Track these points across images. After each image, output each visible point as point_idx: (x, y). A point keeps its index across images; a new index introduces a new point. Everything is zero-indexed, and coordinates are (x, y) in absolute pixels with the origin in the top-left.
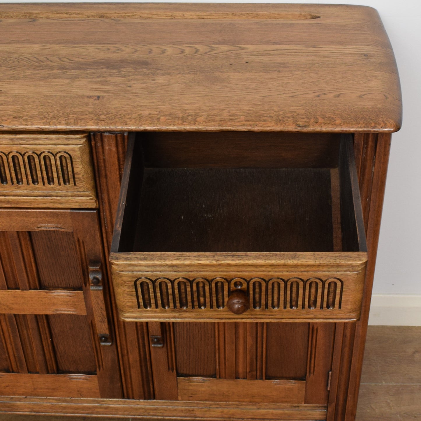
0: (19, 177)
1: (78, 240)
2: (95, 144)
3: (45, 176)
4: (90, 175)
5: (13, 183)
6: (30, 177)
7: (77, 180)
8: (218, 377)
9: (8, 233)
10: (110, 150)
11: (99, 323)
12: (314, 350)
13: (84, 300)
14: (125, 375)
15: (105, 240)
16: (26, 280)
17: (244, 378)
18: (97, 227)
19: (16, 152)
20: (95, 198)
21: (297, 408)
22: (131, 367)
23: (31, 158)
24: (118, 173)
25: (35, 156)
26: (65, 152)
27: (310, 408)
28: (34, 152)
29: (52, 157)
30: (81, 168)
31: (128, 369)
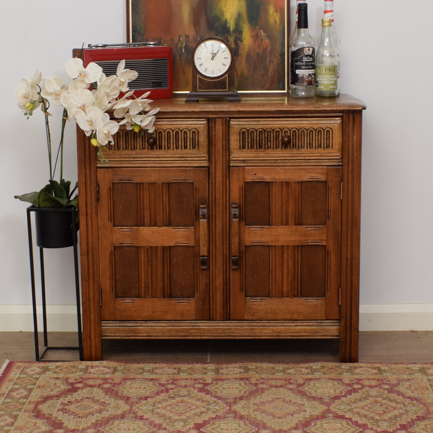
0: (169, 146)
1: (196, 188)
2: (211, 125)
3: (183, 144)
4: (206, 144)
5: (165, 149)
6: (175, 145)
7: (200, 147)
8: (271, 296)
9: (157, 184)
10: (219, 128)
11: (203, 247)
12: (329, 270)
13: (193, 234)
14: (213, 299)
15: (210, 189)
16: (162, 219)
17: (287, 297)
18: (207, 178)
19: (170, 129)
20: (208, 159)
21: (321, 324)
22: (217, 290)
23: (177, 133)
24: (221, 142)
25: (179, 132)
26: (195, 129)
27: (329, 324)
28: (179, 129)
29: (188, 132)
30: (203, 139)
31: (215, 293)
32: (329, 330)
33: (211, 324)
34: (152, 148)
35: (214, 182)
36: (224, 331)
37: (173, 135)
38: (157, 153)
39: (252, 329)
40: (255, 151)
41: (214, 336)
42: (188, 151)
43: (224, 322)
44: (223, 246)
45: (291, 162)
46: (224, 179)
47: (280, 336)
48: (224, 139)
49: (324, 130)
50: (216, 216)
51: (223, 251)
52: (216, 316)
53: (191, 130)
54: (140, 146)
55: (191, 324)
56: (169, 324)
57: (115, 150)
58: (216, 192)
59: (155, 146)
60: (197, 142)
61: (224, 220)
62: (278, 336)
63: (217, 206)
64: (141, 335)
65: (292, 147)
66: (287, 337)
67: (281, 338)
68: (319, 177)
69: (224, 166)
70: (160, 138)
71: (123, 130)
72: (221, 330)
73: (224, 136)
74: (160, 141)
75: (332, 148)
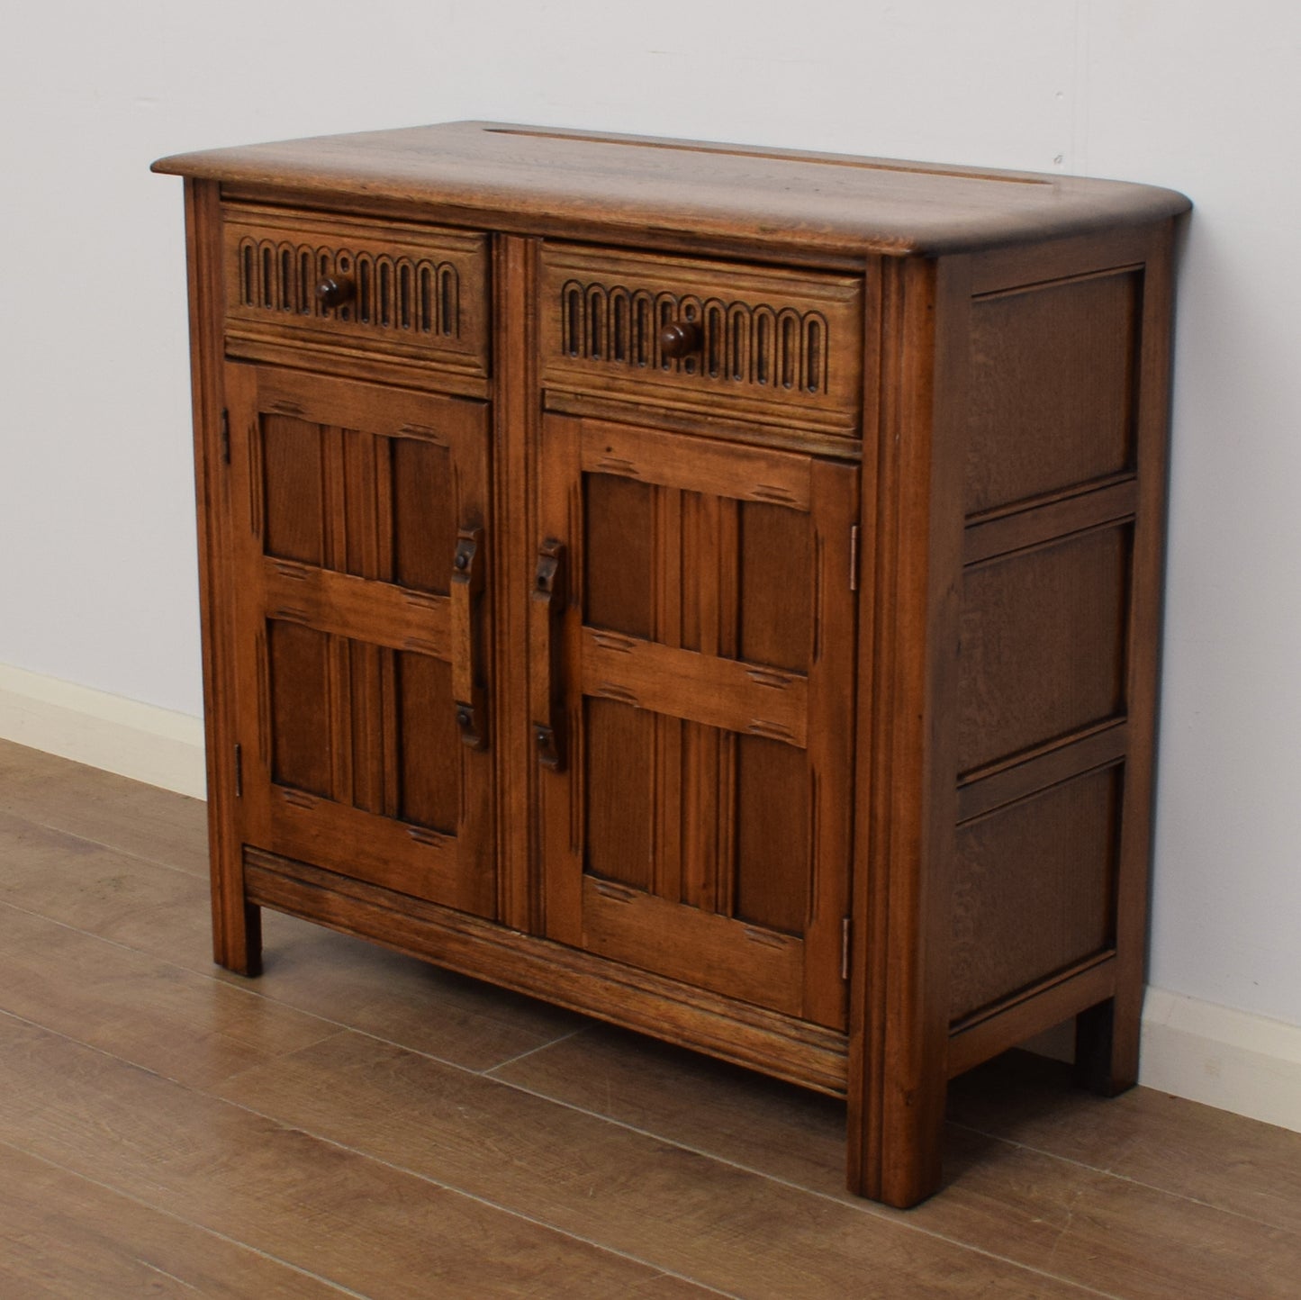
1: (456, 467)
2: (498, 256)
4: (482, 320)
8: (650, 889)
9: (361, 435)
11: (458, 671)
12: (816, 843)
14: (503, 851)
15: (496, 477)
16: (375, 554)
17: (696, 906)
18: (484, 440)
20: (485, 374)
22: (514, 826)
23: (405, 271)
24: (523, 320)
25: (411, 268)
26: (451, 263)
27: (816, 1038)
28: (412, 259)
29: (432, 273)
30: (471, 301)
31: (508, 833)
32: (817, 1062)
33: (499, 938)
34: (346, 315)
35: (504, 454)
36: (532, 970)
38: (358, 331)
40: (606, 368)
42: (433, 336)
43: (533, 939)
44: (528, 683)
45: (711, 424)
46: (532, 450)
48: (529, 309)
49: (802, 319)
52: (511, 911)
53: (441, 267)
54: (317, 303)
57: (259, 305)
58: (510, 490)
59: (352, 309)
60: (454, 311)
63: (512, 540)
65: (707, 369)
68: (788, 495)
69: (530, 405)
70: (366, 284)
71: (277, 245)
72: (524, 965)
73: (529, 300)
74: (366, 292)
75: (826, 392)
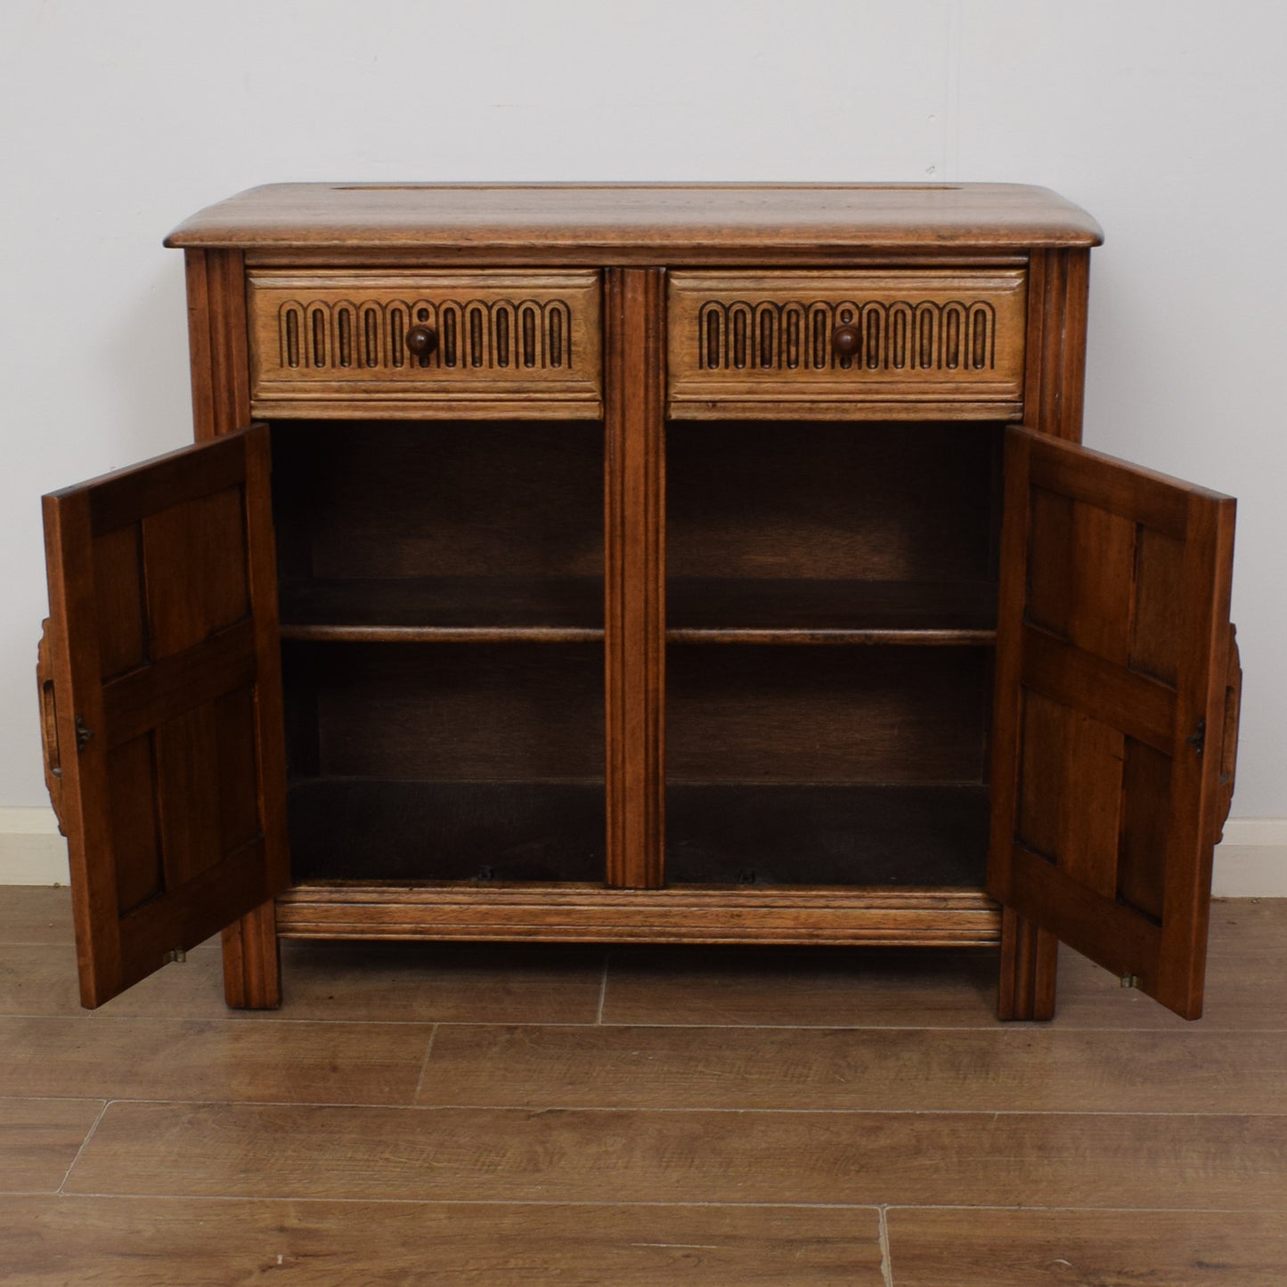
0: (477, 354)
2: (611, 289)
3: (521, 350)
4: (595, 348)
5: (465, 365)
6: (495, 352)
7: (573, 357)
10: (634, 299)
14: (614, 821)
15: (608, 488)
19: (479, 301)
20: (599, 398)
21: (943, 904)
22: (628, 798)
23: (502, 313)
24: (642, 345)
25: (510, 309)
26: (559, 301)
27: (968, 904)
28: (508, 302)
29: (537, 312)
30: (583, 334)
31: (620, 805)
32: (970, 922)
33: (608, 900)
34: (424, 362)
35: (618, 467)
36: (649, 919)
37: (490, 321)
38: (440, 375)
39: (732, 916)
40: (750, 375)
41: (616, 935)
42: (536, 370)
43: (650, 892)
44: (646, 667)
45: (860, 409)
46: (652, 460)
47: (817, 936)
48: (651, 333)
49: (967, 310)
50: (626, 574)
51: (646, 680)
52: (624, 872)
53: (546, 305)
54: (385, 356)
55: (547, 899)
56: (479, 898)
57: (307, 366)
58: (626, 499)
59: (433, 356)
60: (564, 343)
61: (651, 586)
62: (811, 936)
63: (628, 541)
64: (397, 927)
65: (864, 362)
66: (839, 939)
67: (821, 941)
69: (651, 420)
70: (450, 329)
71: (331, 305)
72: (639, 918)
73: (651, 326)
74: (451, 339)
75: (992, 367)
